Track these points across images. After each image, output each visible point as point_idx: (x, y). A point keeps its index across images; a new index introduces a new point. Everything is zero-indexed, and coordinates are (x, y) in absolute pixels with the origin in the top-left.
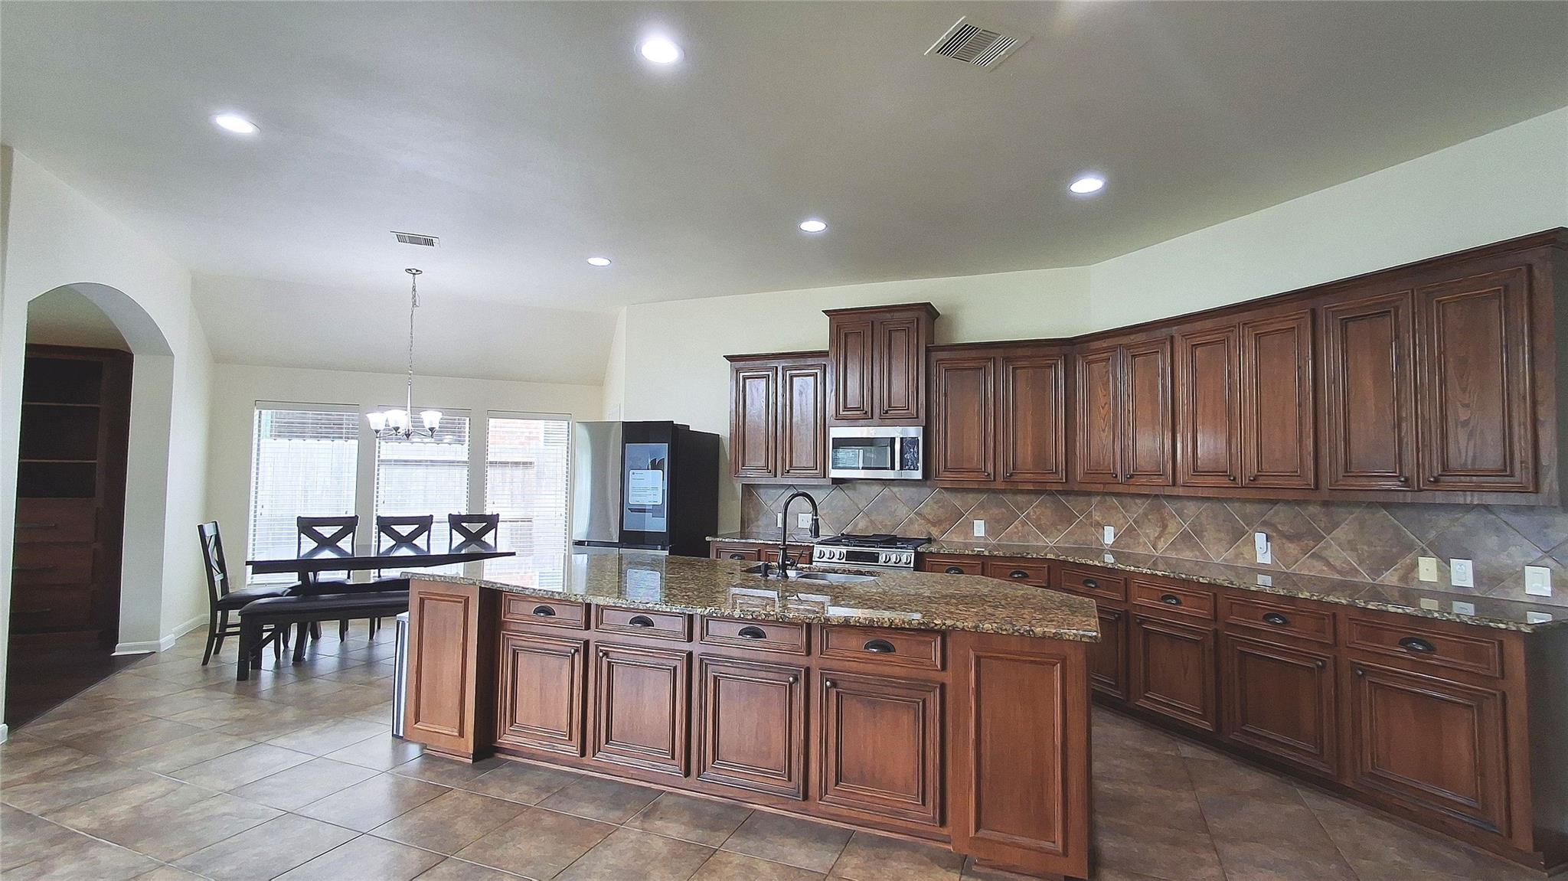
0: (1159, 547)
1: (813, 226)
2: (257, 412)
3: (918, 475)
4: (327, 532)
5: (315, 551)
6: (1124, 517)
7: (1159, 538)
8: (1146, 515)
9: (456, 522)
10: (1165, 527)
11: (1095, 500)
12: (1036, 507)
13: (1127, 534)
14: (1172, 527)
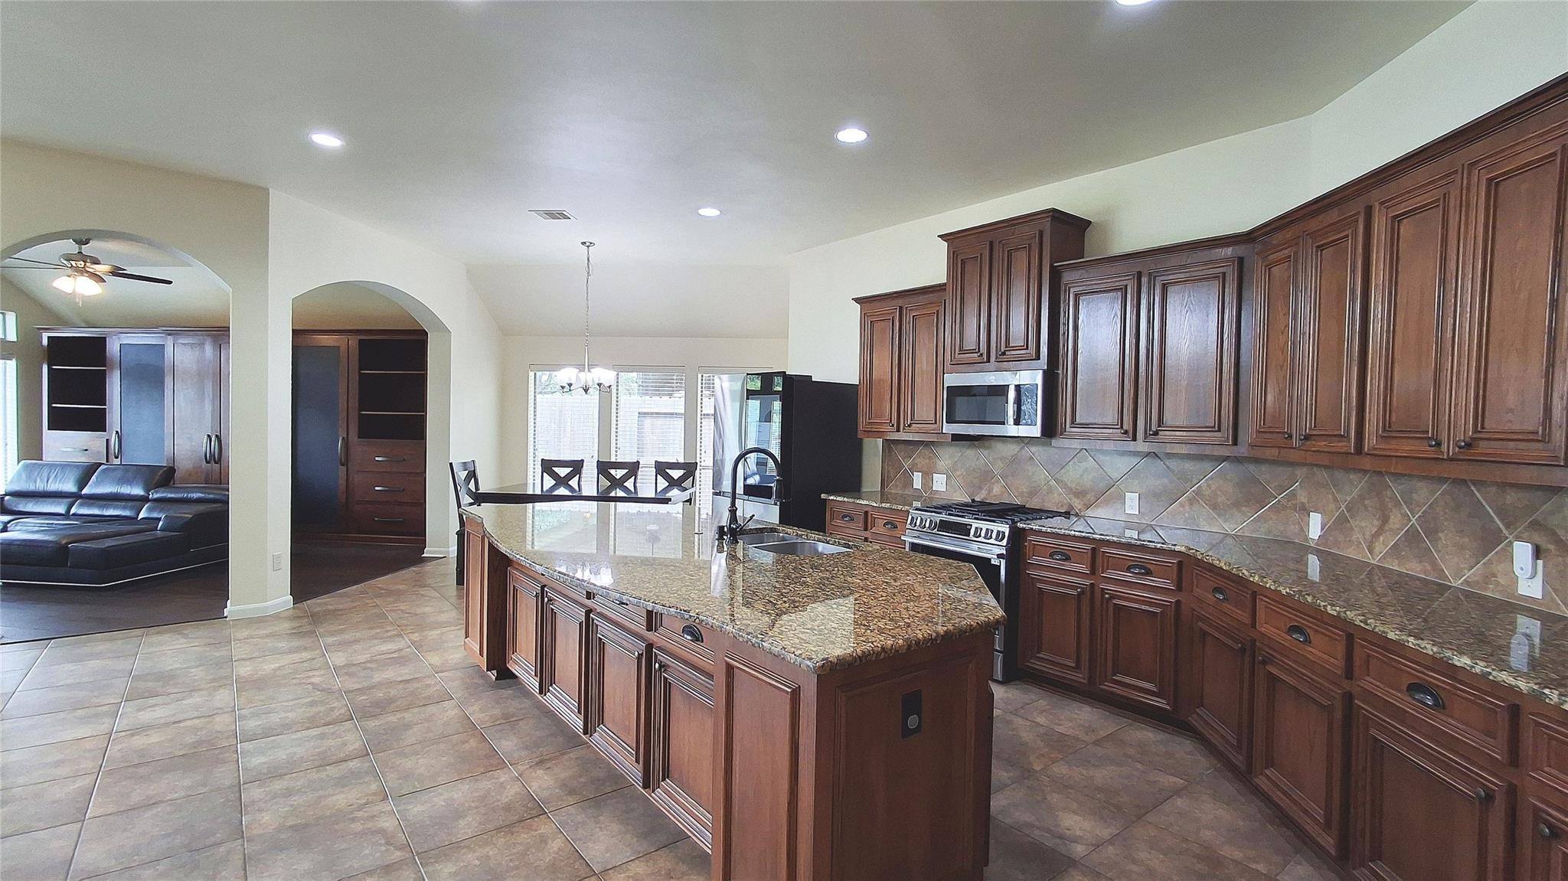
0: (1377, 550)
1: (852, 135)
2: (532, 374)
3: (1035, 431)
4: (563, 472)
5: (553, 488)
6: (1335, 500)
7: (1376, 535)
8: (1362, 498)
9: (661, 468)
10: (1385, 520)
11: (1301, 472)
12: (1211, 478)
13: (1337, 526)
14: (1395, 520)
